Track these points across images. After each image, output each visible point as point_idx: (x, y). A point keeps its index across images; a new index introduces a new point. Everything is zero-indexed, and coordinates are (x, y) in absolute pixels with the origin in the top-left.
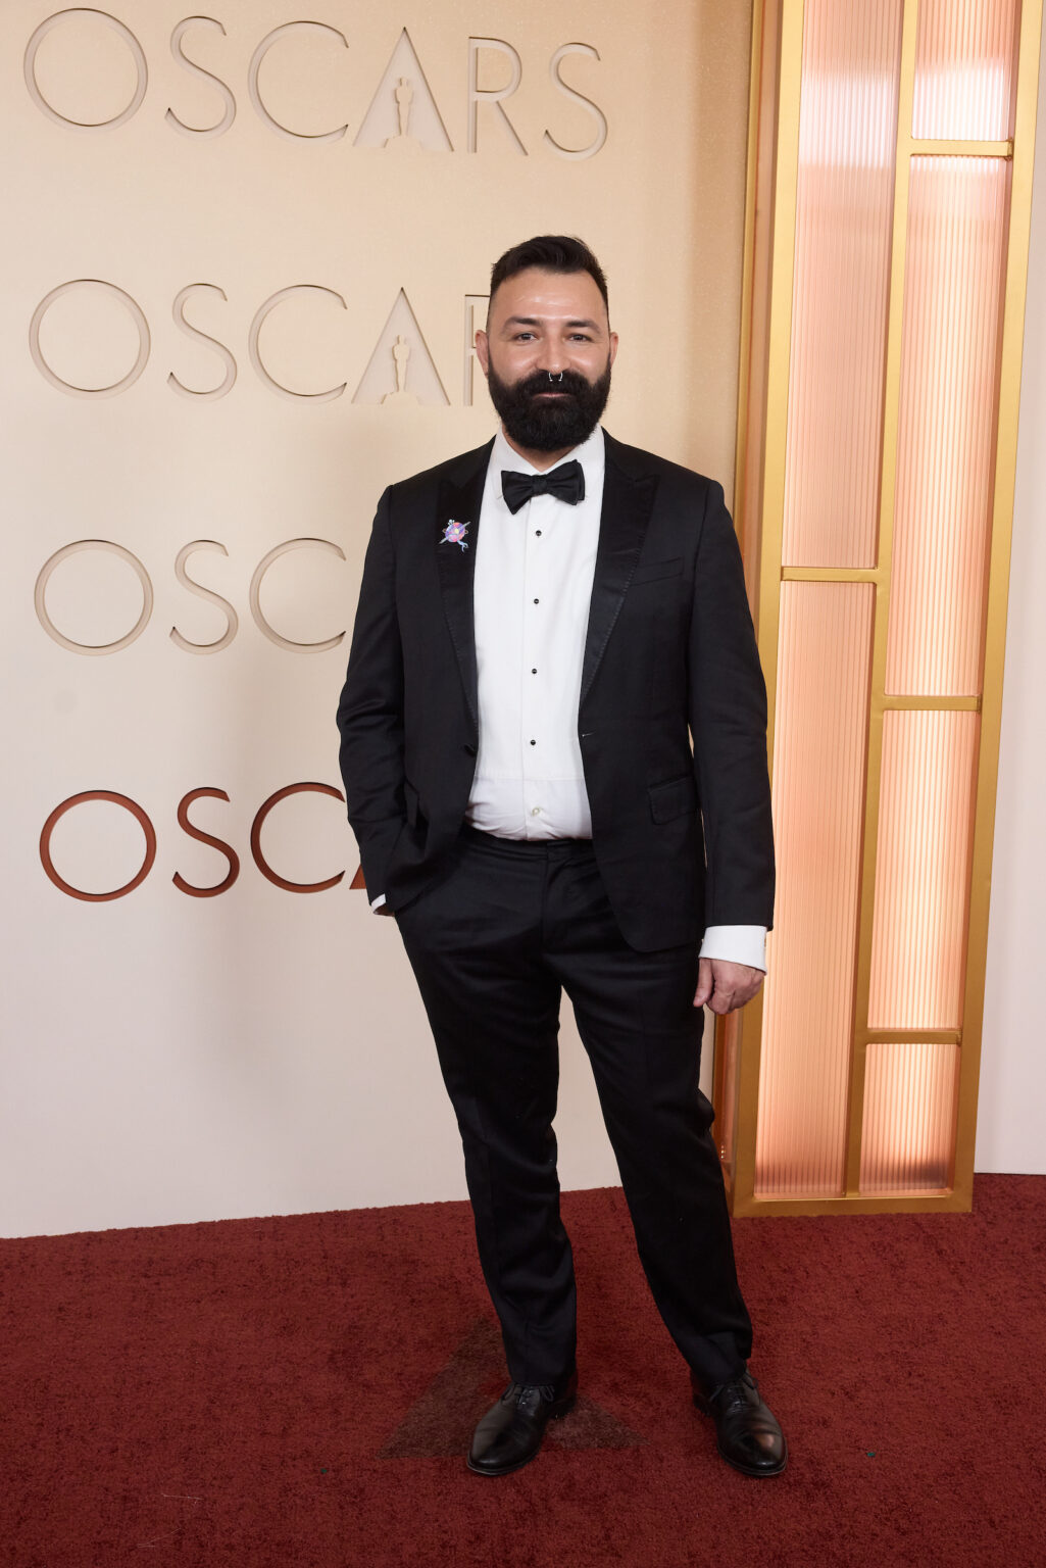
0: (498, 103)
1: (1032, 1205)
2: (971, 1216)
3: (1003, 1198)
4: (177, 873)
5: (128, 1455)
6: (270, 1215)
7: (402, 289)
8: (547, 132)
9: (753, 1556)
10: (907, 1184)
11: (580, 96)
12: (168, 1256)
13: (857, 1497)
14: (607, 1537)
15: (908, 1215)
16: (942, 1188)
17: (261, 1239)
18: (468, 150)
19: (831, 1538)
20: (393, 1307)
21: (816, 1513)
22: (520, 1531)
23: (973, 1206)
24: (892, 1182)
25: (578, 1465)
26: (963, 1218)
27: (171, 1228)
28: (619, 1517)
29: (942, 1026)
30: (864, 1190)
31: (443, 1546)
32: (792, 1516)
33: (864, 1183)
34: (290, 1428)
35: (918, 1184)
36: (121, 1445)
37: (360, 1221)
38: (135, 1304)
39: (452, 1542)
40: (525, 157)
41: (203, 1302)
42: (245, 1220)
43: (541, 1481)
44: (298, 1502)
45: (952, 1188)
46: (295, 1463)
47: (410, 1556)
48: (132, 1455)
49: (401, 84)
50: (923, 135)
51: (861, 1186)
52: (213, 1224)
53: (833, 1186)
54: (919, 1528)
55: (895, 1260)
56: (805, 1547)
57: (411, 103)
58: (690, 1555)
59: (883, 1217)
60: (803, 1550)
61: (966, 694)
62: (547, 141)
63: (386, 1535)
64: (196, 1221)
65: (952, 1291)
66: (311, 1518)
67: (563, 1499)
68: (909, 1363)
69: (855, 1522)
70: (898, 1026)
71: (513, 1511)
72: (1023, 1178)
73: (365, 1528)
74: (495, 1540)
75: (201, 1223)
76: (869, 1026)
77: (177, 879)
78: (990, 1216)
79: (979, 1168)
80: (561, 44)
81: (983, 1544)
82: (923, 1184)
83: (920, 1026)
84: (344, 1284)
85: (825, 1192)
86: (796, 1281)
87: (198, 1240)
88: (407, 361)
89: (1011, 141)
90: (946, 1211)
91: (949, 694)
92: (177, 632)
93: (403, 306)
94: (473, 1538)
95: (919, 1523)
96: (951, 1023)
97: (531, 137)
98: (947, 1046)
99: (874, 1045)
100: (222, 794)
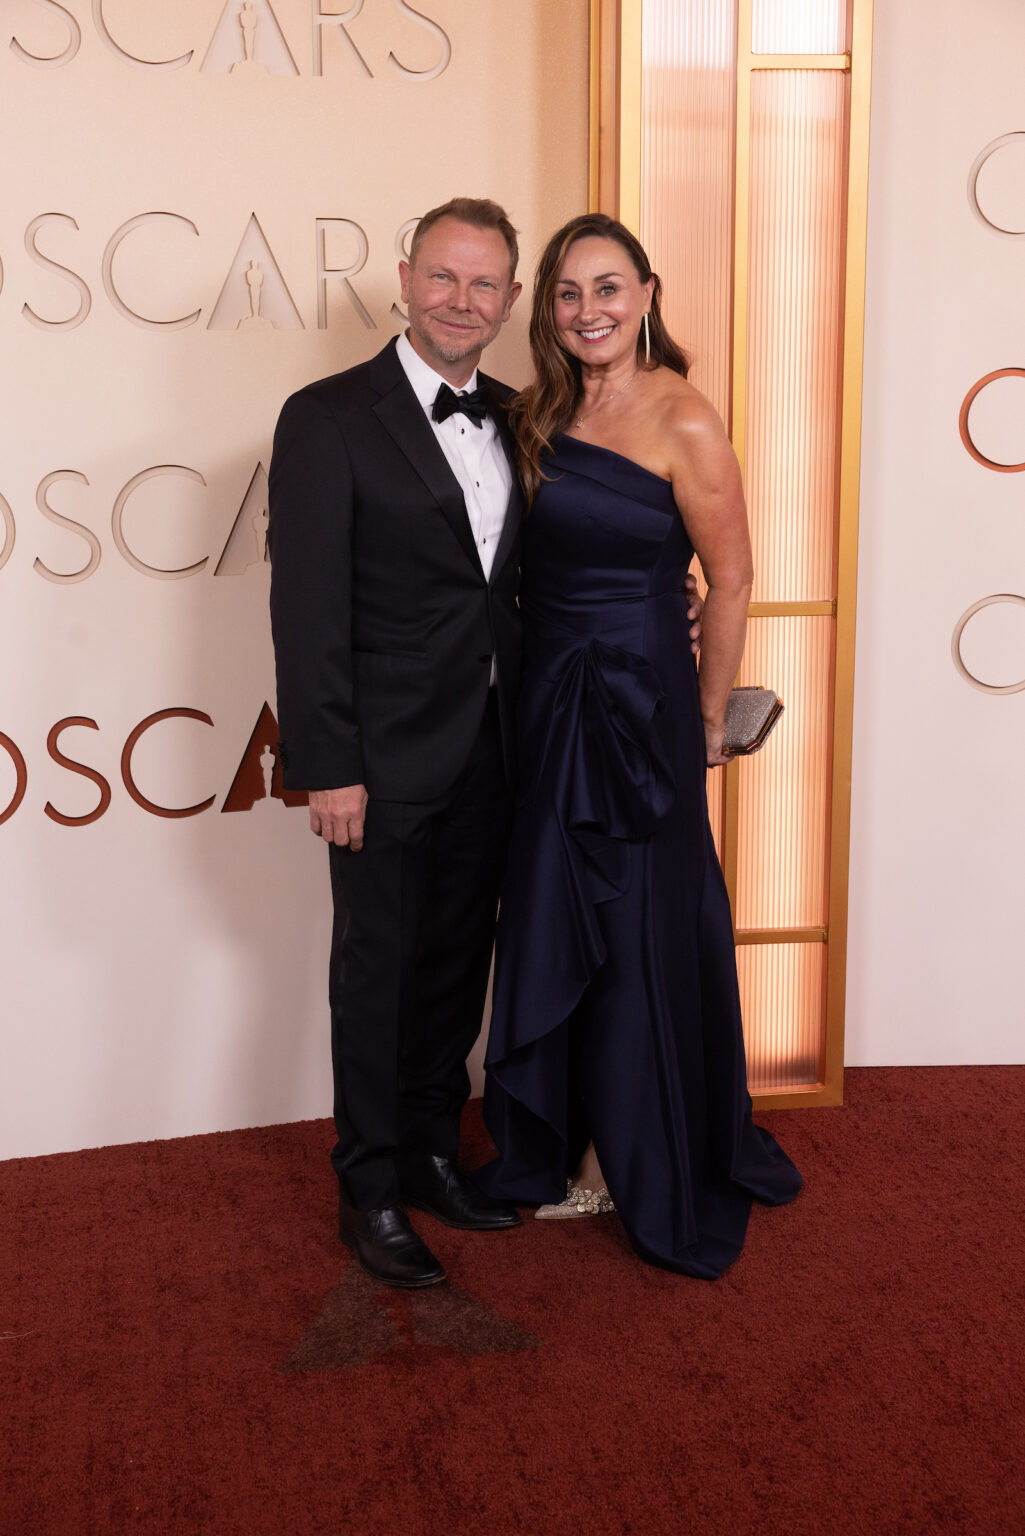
0: (341, 25)
1: (901, 1097)
2: (842, 1109)
3: (872, 1090)
4: (48, 804)
5: (31, 1383)
6: (153, 1140)
7: (253, 214)
8: (391, 54)
9: (655, 1448)
10: (784, 1081)
11: (426, 19)
12: (55, 1185)
13: (751, 1387)
14: (512, 1438)
15: (781, 1111)
16: (813, 1083)
17: (145, 1164)
18: (314, 73)
19: (730, 1428)
21: (713, 1404)
22: (427, 1436)
23: (845, 1099)
24: (765, 1079)
25: (478, 1369)
26: (836, 1112)
27: (54, 1157)
28: (522, 1418)
29: (808, 924)
31: (353, 1455)
32: (690, 1408)
34: (191, 1348)
35: (790, 1081)
37: (244, 1141)
38: (24, 1234)
39: (360, 1451)
40: (370, 79)
41: (93, 1229)
42: (128, 1146)
43: (443, 1387)
44: (205, 1419)
45: (824, 1084)
46: (199, 1382)
47: (320, 1466)
48: (36, 1383)
49: (245, 9)
50: (763, 49)
52: (96, 1151)
54: (813, 1413)
56: (705, 1438)
57: (255, 27)
58: (594, 1451)
60: (703, 1441)
61: (821, 599)
62: (391, 61)
63: (295, 1448)
64: (79, 1149)
65: (829, 1183)
66: (219, 1435)
67: (466, 1403)
68: (792, 1255)
69: (751, 1410)
70: (766, 927)
71: (418, 1417)
72: (891, 1070)
73: (274, 1442)
74: (403, 1446)
75: (84, 1150)
77: (49, 809)
78: (861, 1109)
79: (848, 1063)
81: (876, 1426)
82: (795, 1080)
83: (787, 926)
87: (83, 1168)
88: (261, 286)
89: (849, 54)
90: (819, 1106)
91: (804, 599)
92: (41, 563)
93: (254, 230)
94: (381, 1446)
95: (813, 1409)
96: (816, 921)
97: (377, 60)
98: (813, 944)
99: (742, 946)
100: (91, 723)
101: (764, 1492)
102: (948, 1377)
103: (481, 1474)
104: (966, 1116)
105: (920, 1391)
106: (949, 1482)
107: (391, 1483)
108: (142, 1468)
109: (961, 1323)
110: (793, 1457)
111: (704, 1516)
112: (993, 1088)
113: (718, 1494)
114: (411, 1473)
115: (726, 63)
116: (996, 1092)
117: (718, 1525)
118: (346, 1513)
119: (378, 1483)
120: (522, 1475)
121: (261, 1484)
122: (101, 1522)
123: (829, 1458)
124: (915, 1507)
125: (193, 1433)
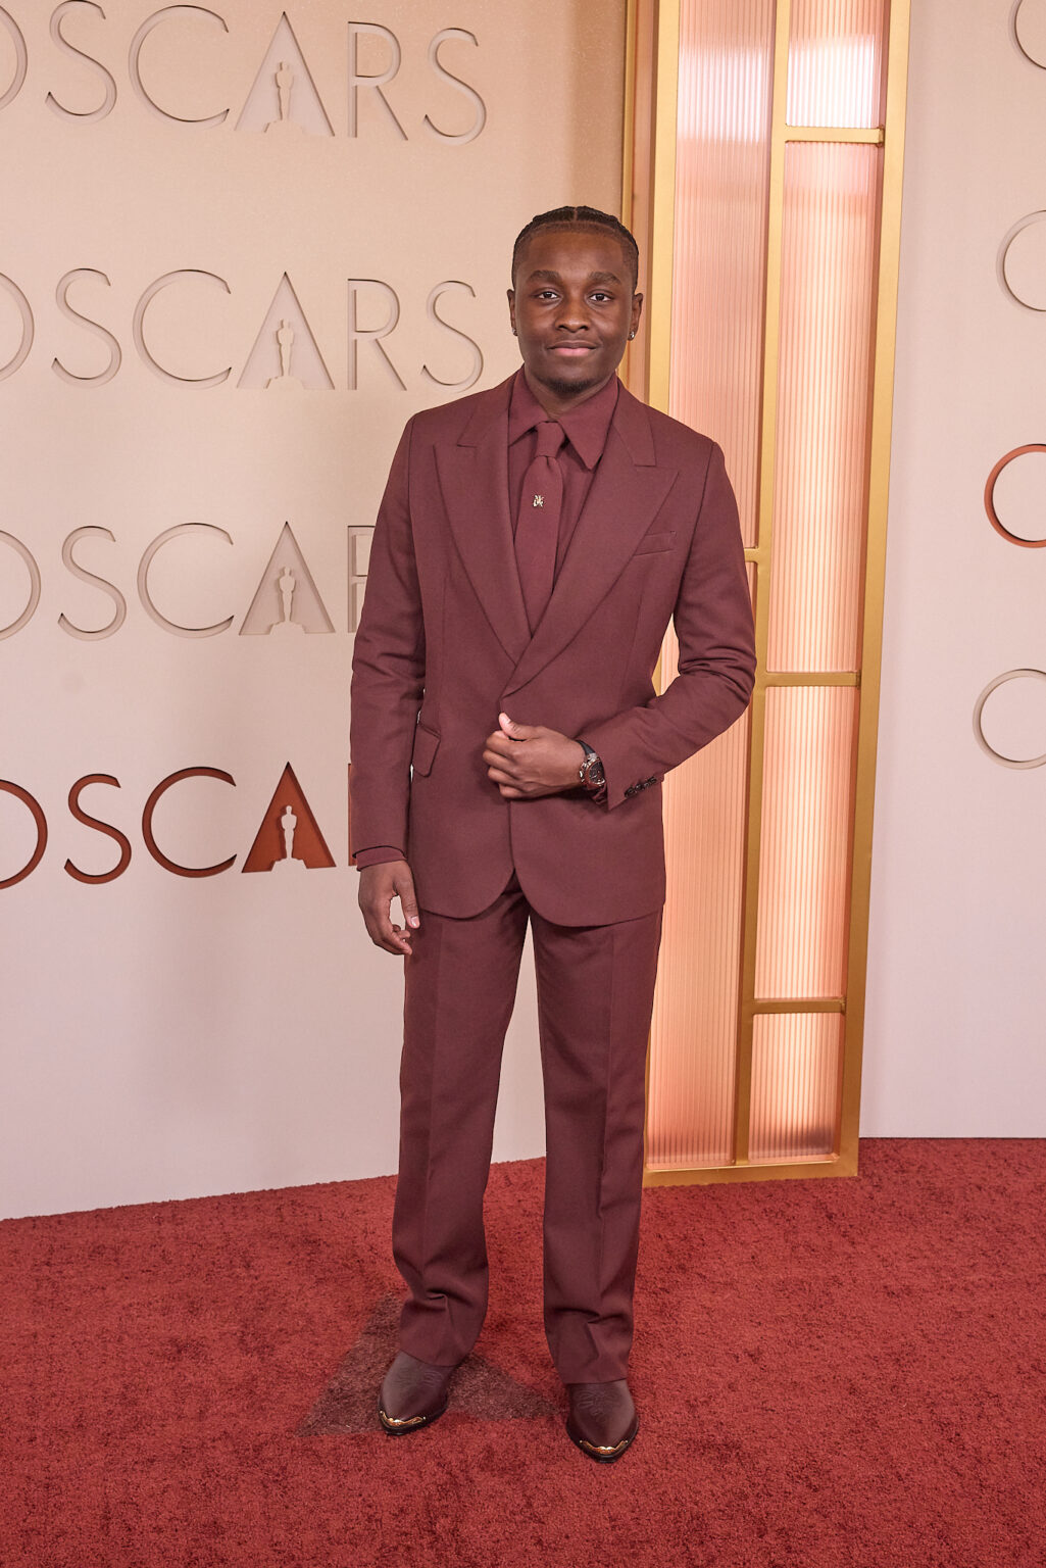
0: (377, 87)
1: (915, 1168)
2: (857, 1180)
3: (886, 1161)
4: (68, 861)
5: (47, 1443)
6: (167, 1200)
7: (285, 273)
8: (426, 116)
9: (672, 1517)
10: (794, 1151)
11: (460, 81)
12: (69, 1244)
13: (768, 1457)
14: (529, 1505)
15: (796, 1180)
16: (828, 1153)
17: (160, 1224)
18: (349, 135)
19: (746, 1497)
20: (299, 1288)
21: (730, 1473)
22: (443, 1502)
23: (859, 1170)
24: (780, 1149)
25: (495, 1435)
26: (850, 1183)
27: (68, 1215)
28: (539, 1485)
29: (826, 995)
30: (753, 1157)
31: (369, 1520)
32: (707, 1477)
33: (753, 1150)
34: (207, 1410)
35: (805, 1151)
36: (39, 1433)
37: (258, 1203)
38: (39, 1293)
39: (378, 1516)
40: (405, 141)
41: (108, 1289)
42: (143, 1206)
43: (460, 1452)
44: (222, 1482)
45: (838, 1153)
46: (215, 1444)
47: (337, 1530)
48: (51, 1443)
49: (281, 69)
50: (797, 122)
51: (750, 1154)
52: (111, 1210)
53: (723, 1154)
54: (830, 1484)
55: (787, 1225)
56: (722, 1507)
57: (290, 89)
58: (612, 1519)
59: (772, 1183)
60: (720, 1510)
61: (845, 670)
62: (426, 126)
63: (312, 1512)
64: (94, 1208)
65: (845, 1253)
66: (236, 1498)
67: (483, 1469)
68: (808, 1324)
69: (768, 1481)
70: (783, 996)
71: (435, 1483)
72: (904, 1142)
73: (291, 1506)
74: (419, 1512)
75: (98, 1210)
76: (756, 997)
77: (70, 867)
78: (876, 1179)
80: (439, 30)
81: (892, 1497)
82: (810, 1150)
83: (805, 996)
84: (248, 1266)
85: (715, 1161)
86: (692, 1249)
87: (97, 1226)
88: (291, 345)
89: (882, 128)
90: (834, 1176)
91: (828, 670)
92: (65, 619)
93: (286, 289)
94: (397, 1512)
95: (829, 1479)
96: (835, 992)
97: (412, 123)
98: (830, 1014)
99: (760, 1016)
100: (113, 781)
102: (964, 1449)
103: (498, 1541)
104: (980, 1188)
105: (935, 1462)
107: (409, 1548)
108: (159, 1530)
109: (975, 1395)
110: (811, 1527)
112: (1005, 1160)
114: (428, 1539)
115: (760, 139)
116: (1009, 1165)
119: (396, 1548)
120: (540, 1542)
121: (277, 1548)
123: (846, 1529)
125: (209, 1496)
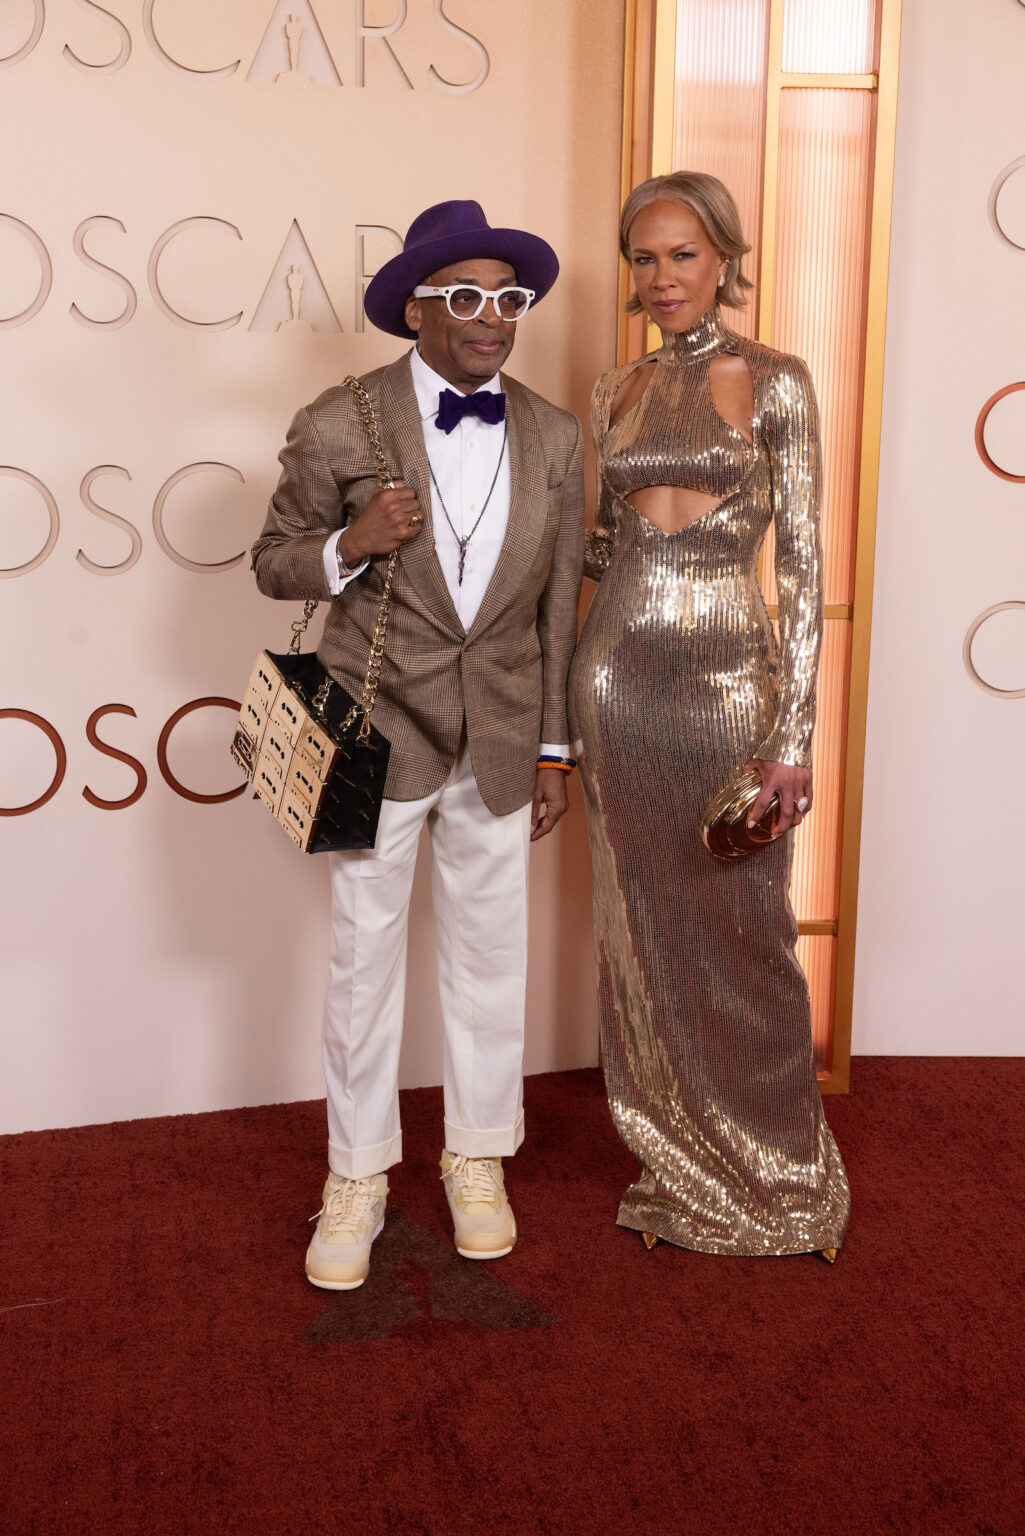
0: (384, 38)
1: (905, 1086)
2: (849, 1097)
3: (877, 1079)
4: (86, 787)
5: (61, 1349)
6: (181, 1114)
7: (295, 220)
8: (432, 67)
9: (663, 1425)
11: (465, 32)
12: (86, 1156)
13: (757, 1367)
14: (525, 1412)
17: (174, 1137)
18: (356, 84)
19: (736, 1406)
21: (720, 1383)
22: (443, 1409)
23: (851, 1088)
25: (493, 1344)
26: (841, 1099)
28: (535, 1393)
29: (819, 918)
31: (371, 1425)
32: (698, 1386)
34: (216, 1318)
36: (54, 1340)
37: (268, 1117)
38: (57, 1204)
39: (379, 1422)
40: (411, 91)
41: (124, 1200)
42: (157, 1119)
43: (459, 1361)
44: (229, 1388)
45: (830, 1072)
46: (223, 1351)
47: (339, 1436)
48: (66, 1349)
49: (291, 20)
50: (792, 68)
52: (126, 1124)
54: (817, 1394)
56: (712, 1416)
57: (300, 38)
58: (605, 1427)
60: (710, 1419)
61: (837, 603)
62: (432, 76)
63: (315, 1417)
64: (111, 1121)
66: (243, 1403)
67: (481, 1377)
69: (757, 1390)
71: (434, 1390)
72: (894, 1060)
73: (295, 1411)
74: (420, 1418)
75: (116, 1123)
77: (88, 793)
78: (867, 1097)
79: (855, 1051)
84: (258, 1178)
87: (113, 1140)
88: (301, 290)
89: (876, 74)
92: (83, 555)
93: (295, 236)
94: (398, 1418)
95: (817, 1390)
96: (826, 914)
97: (417, 71)
98: (823, 937)
100: (129, 711)
101: (768, 1470)
102: (949, 1361)
103: (495, 1447)
104: (968, 1106)
105: (921, 1374)
106: (948, 1464)
107: (408, 1454)
108: (167, 1434)
109: (961, 1309)
110: (799, 1436)
111: (710, 1493)
112: (994, 1079)
113: (724, 1472)
114: (427, 1444)
115: (757, 81)
116: (997, 1083)
117: (724, 1502)
118: (363, 1483)
119: (395, 1454)
120: (535, 1449)
121: (282, 1452)
122: (126, 1486)
123: (832, 1439)
124: (915, 1487)
125: (217, 1402)
